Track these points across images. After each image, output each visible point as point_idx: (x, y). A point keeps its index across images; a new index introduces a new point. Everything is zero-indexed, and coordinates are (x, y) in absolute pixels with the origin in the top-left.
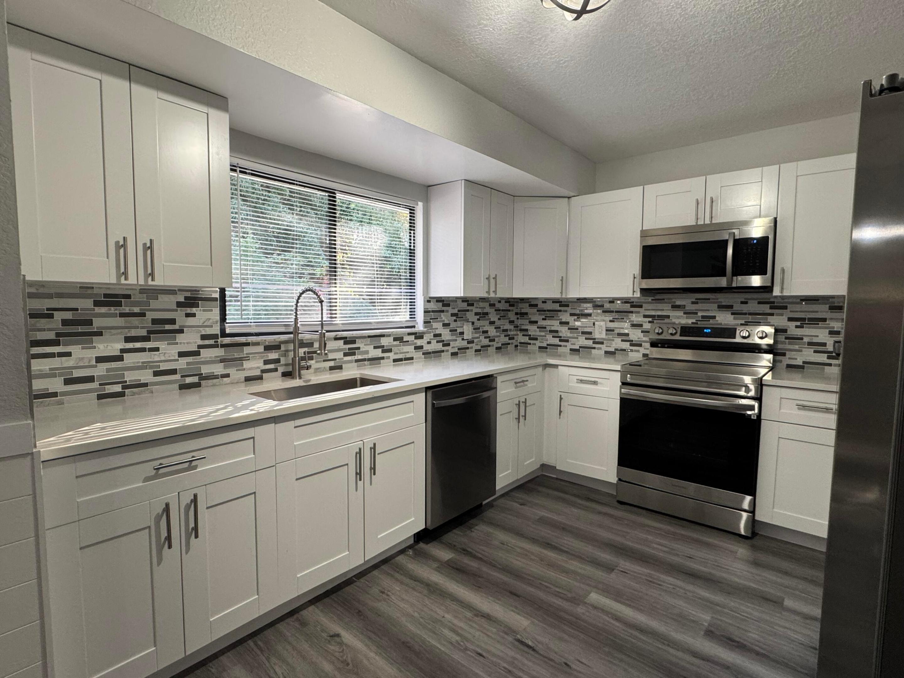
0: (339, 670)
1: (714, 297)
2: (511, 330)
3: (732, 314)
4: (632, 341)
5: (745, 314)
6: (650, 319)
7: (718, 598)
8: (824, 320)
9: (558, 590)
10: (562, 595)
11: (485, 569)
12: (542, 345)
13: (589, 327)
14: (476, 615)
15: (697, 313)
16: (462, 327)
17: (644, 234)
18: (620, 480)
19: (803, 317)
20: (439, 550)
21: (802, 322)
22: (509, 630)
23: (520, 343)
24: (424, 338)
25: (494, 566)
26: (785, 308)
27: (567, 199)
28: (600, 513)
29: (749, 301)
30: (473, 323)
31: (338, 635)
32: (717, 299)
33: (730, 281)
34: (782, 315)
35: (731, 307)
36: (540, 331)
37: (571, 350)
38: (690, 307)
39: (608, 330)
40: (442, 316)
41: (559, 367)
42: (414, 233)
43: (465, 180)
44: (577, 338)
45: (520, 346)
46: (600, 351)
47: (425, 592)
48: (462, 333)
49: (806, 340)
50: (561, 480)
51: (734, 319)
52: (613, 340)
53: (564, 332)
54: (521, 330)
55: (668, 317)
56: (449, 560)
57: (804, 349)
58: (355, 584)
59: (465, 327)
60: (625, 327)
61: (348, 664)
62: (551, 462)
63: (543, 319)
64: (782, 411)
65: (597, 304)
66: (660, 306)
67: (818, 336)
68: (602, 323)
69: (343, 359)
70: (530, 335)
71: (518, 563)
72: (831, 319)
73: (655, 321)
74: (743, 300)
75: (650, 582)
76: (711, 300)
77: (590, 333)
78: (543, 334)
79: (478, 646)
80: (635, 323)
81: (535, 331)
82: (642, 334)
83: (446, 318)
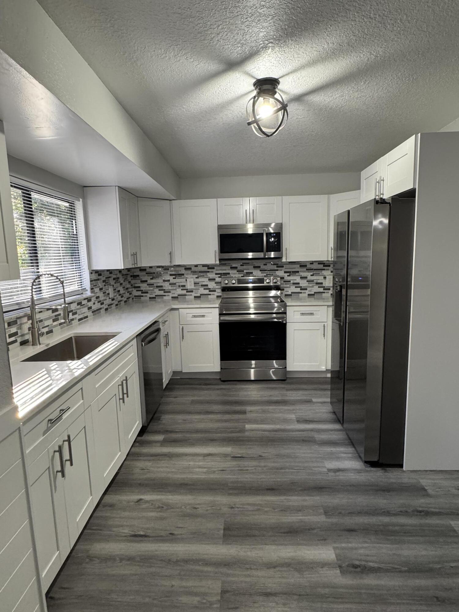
0: (160, 512)
1: (251, 262)
2: (130, 288)
3: (260, 271)
4: (210, 289)
5: (266, 270)
6: (219, 276)
7: (291, 408)
8: (298, 272)
9: (230, 430)
10: (234, 431)
11: (188, 435)
12: (151, 296)
13: (183, 282)
14: (204, 457)
15: (243, 271)
16: (108, 289)
17: (220, 227)
18: (221, 369)
19: (290, 271)
20: (153, 436)
21: (290, 273)
22: (226, 455)
23: (135, 296)
24: (92, 300)
25: (191, 432)
26: (283, 267)
27: (169, 201)
28: (218, 389)
29: (268, 264)
30: (113, 286)
31: (141, 500)
32: (253, 263)
33: (265, 255)
34: (281, 270)
35: (259, 267)
36: (149, 287)
37: (172, 297)
38: (240, 268)
39: (195, 283)
40: (99, 283)
41: (180, 309)
42: (76, 222)
43: (118, 186)
44: (176, 290)
45: (135, 298)
46: (191, 296)
47: (168, 458)
48: (108, 294)
49: (292, 282)
50: (183, 379)
51: (262, 273)
52: (199, 289)
53: (167, 286)
54: (135, 287)
55: (229, 274)
56: (164, 439)
57: (291, 287)
58: (120, 473)
59: (110, 289)
60: (204, 280)
61: (163, 507)
62: (179, 369)
63: (151, 279)
64: (295, 317)
65: (188, 268)
66: (224, 268)
67: (296, 280)
68: (192, 280)
69: (52, 324)
70: (142, 290)
71: (201, 426)
72: (301, 271)
73: (222, 276)
74: (265, 263)
75: (264, 411)
76: (250, 264)
77: (184, 286)
78: (152, 289)
79: (218, 468)
80: (211, 278)
81: (146, 287)
82: (216, 284)
83: (100, 284)
